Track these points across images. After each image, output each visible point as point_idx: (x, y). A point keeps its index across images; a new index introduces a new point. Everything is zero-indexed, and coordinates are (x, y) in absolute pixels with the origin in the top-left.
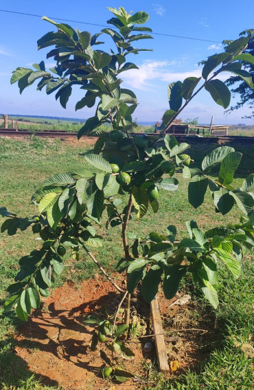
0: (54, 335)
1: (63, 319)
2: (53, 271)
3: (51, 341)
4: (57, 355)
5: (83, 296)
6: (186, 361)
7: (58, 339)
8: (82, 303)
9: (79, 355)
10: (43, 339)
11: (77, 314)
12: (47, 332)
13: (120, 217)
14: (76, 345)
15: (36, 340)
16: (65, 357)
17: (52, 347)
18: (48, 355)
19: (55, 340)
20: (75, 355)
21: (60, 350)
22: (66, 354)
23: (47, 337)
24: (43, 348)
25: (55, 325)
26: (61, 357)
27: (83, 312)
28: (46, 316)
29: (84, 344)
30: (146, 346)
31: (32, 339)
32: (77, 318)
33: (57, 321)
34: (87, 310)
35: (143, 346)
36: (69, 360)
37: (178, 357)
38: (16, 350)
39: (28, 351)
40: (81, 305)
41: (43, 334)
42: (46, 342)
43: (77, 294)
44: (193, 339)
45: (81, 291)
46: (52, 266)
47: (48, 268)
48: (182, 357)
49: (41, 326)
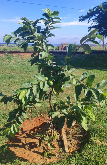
0: (24, 141)
1: (27, 134)
2: (23, 117)
3: (23, 143)
4: (25, 149)
5: (34, 124)
6: (75, 148)
7: (25, 142)
8: (34, 127)
9: (34, 148)
11: (32, 132)
12: (21, 140)
13: (48, 95)
14: (33, 144)
15: (17, 143)
16: (29, 149)
17: (23, 146)
18: (22, 149)
19: (24, 143)
20: (33, 148)
21: (27, 146)
22: (29, 148)
23: (21, 142)
24: (20, 146)
25: (24, 137)
26: (27, 149)
27: (34, 131)
28: (20, 133)
29: (36, 144)
30: (60, 143)
31: (15, 143)
32: (32, 134)
33: (25, 135)
34: (36, 130)
35: (58, 143)
36: (30, 150)
37: (72, 146)
38: (10, 148)
39: (14, 148)
41: (20, 141)
42: (21, 144)
43: (31, 123)
44: (78, 139)
45: (33, 122)
46: (23, 115)
47: (21, 116)
48: (74, 147)
49: (19, 138)
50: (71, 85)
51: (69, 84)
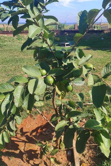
0: (22, 147)
1: (27, 137)
2: (16, 123)
3: (20, 151)
4: (23, 160)
5: (37, 123)
6: (89, 163)
7: (24, 150)
8: (37, 127)
9: (34, 159)
10: (16, 150)
11: (34, 134)
12: (18, 145)
13: (51, 94)
14: (33, 153)
15: (13, 151)
16: (27, 161)
17: (20, 156)
18: (19, 160)
19: (23, 151)
20: (32, 159)
21: (25, 156)
22: (28, 159)
23: (18, 149)
24: (16, 156)
25: (23, 141)
26: (25, 161)
27: (37, 132)
28: (19, 136)
29: (37, 152)
30: (68, 154)
31: (10, 151)
32: (34, 136)
33: (24, 138)
34: (39, 131)
35: (67, 153)
36: (29, 163)
37: (85, 161)
38: (2, 158)
39: (8, 158)
40: (37, 128)
41: (16, 147)
42: (17, 152)
43: (34, 122)
44: (93, 148)
45: (36, 120)
46: (15, 120)
47: (13, 121)
48: (87, 160)
49: (16, 142)
50: (84, 82)
51: (81, 81)
